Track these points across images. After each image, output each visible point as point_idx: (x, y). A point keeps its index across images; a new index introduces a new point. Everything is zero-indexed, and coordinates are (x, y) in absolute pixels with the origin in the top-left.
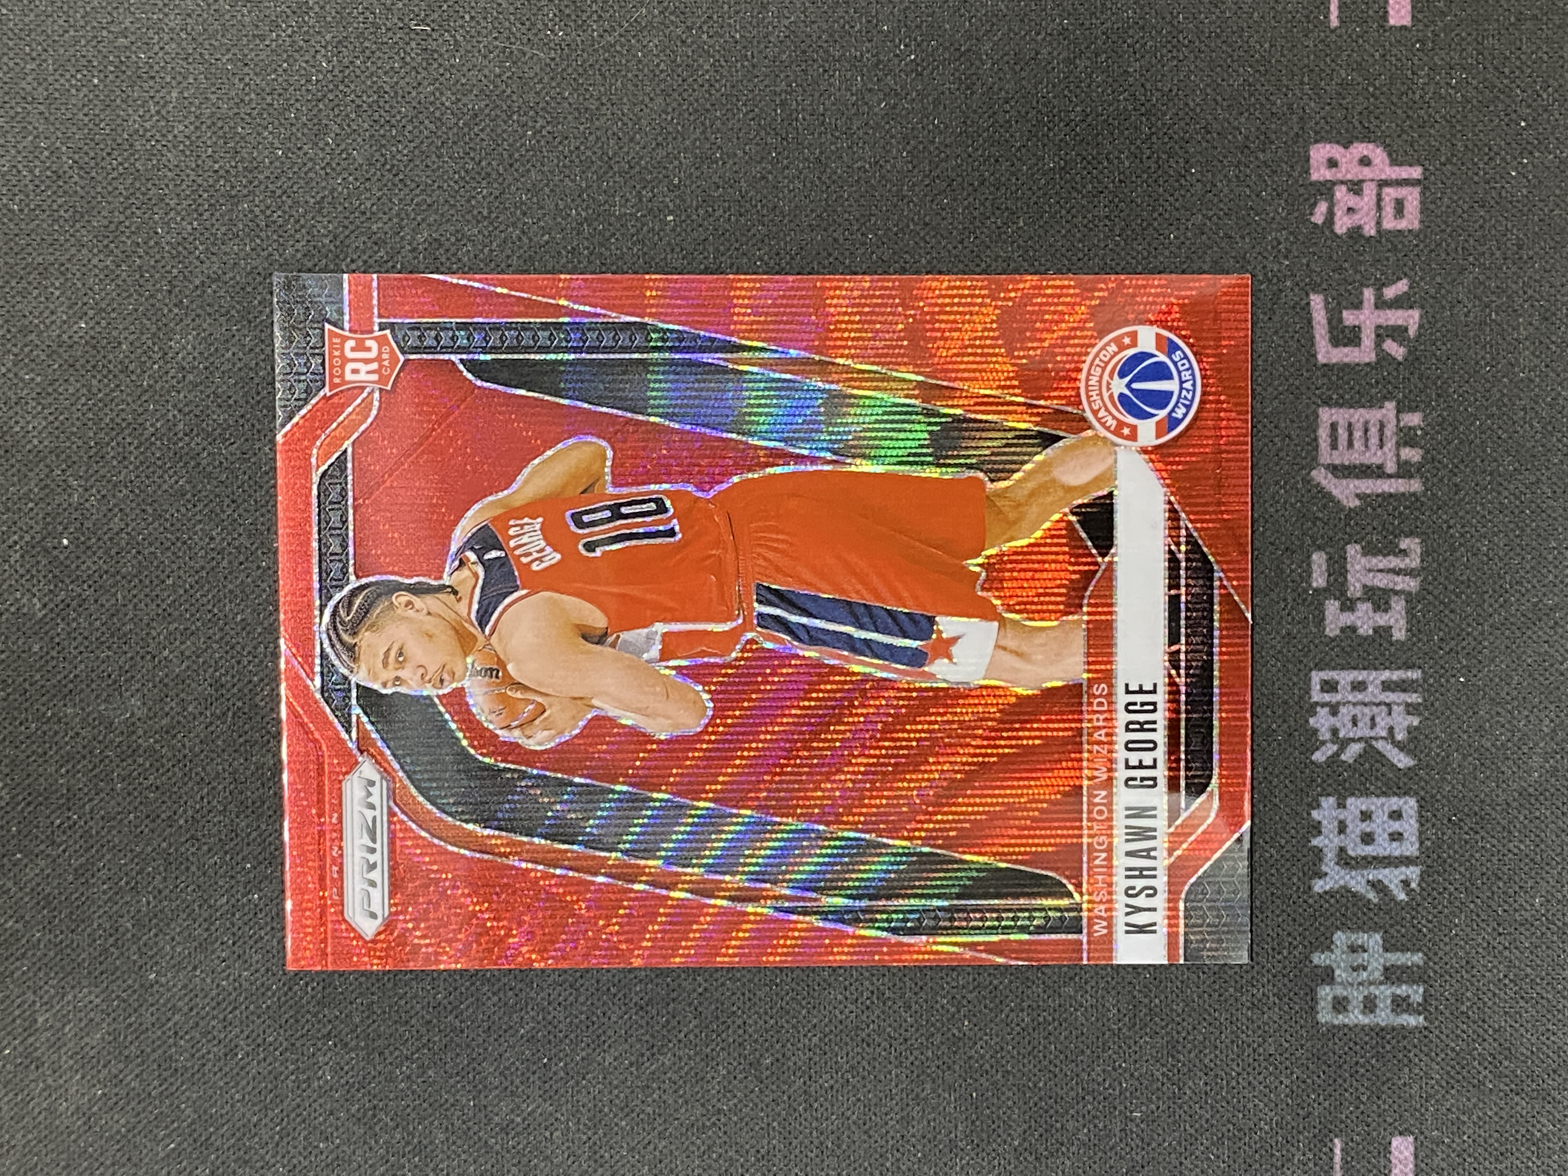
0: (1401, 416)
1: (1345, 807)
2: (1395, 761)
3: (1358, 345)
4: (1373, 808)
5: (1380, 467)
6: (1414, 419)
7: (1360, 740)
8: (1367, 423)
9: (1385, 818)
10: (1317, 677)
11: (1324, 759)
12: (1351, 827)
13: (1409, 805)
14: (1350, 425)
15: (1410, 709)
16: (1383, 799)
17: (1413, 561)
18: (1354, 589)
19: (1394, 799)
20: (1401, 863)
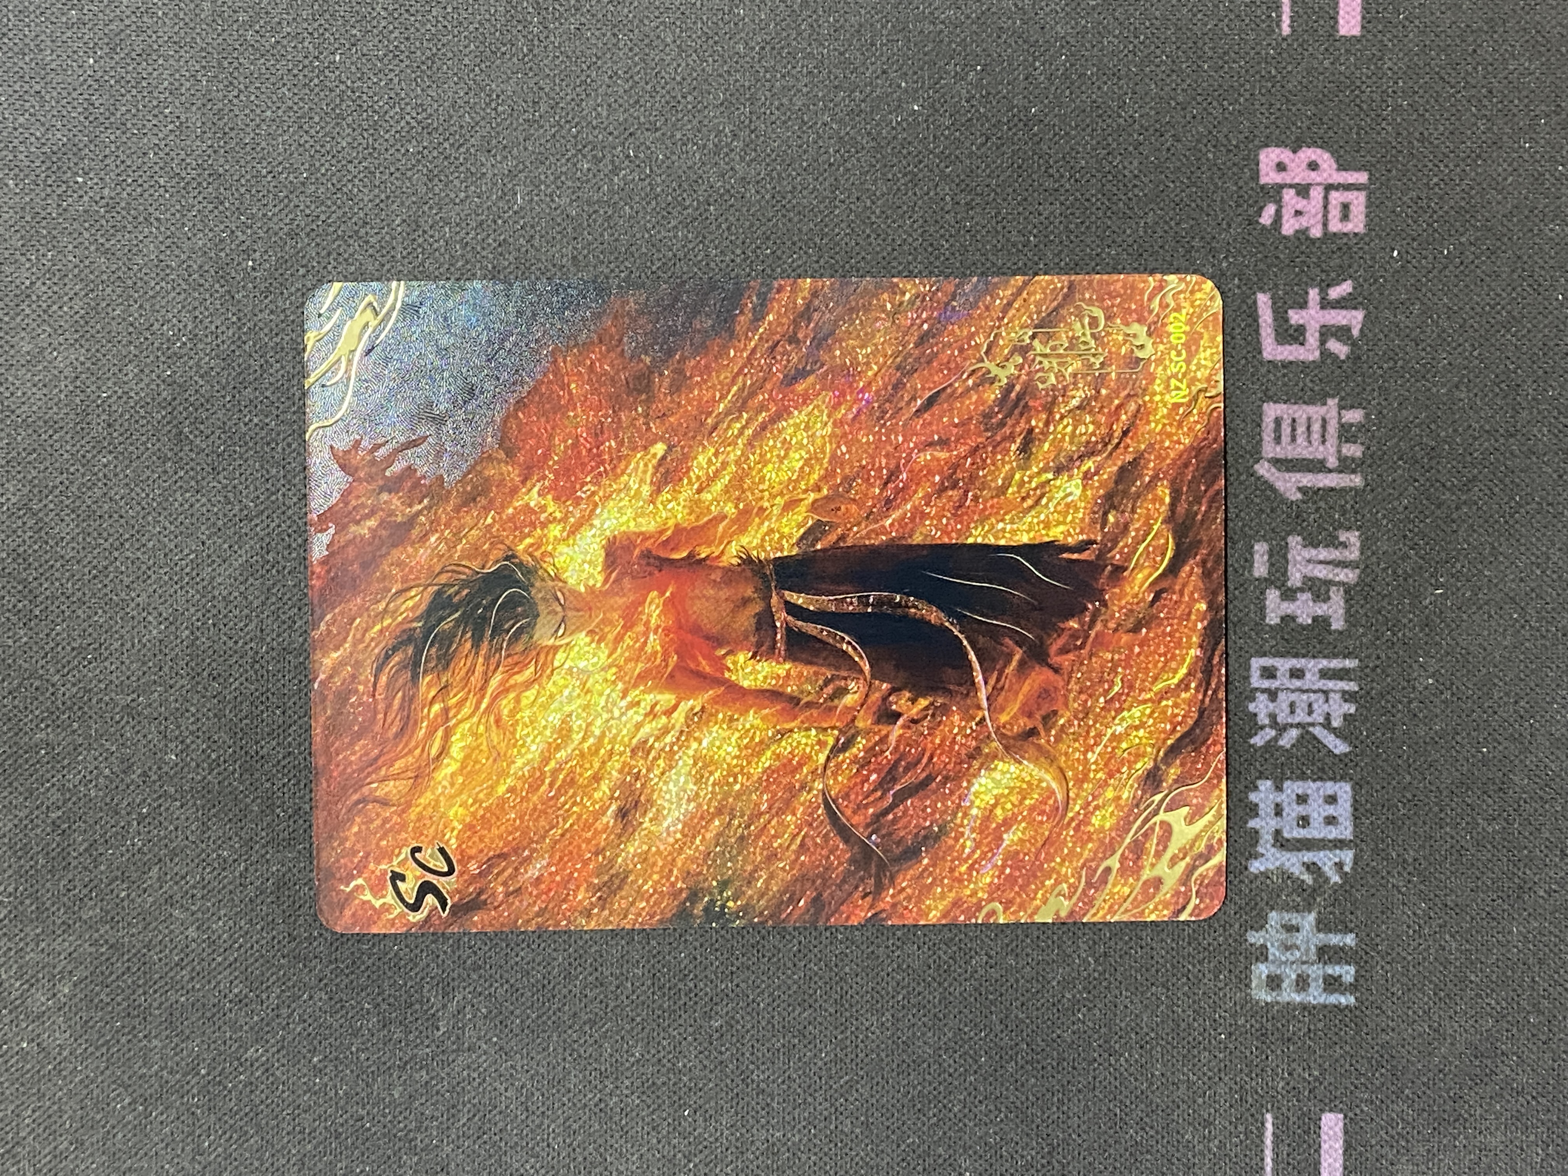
0: (1343, 412)
1: (1281, 790)
2: (1331, 747)
3: (1303, 343)
4: (1309, 792)
5: (1322, 462)
6: (1355, 416)
7: (1298, 725)
9: (1321, 801)
10: (1257, 663)
11: (1262, 743)
12: (1287, 810)
13: (1344, 790)
14: (1294, 420)
15: (1348, 697)
16: (1319, 784)
17: (1354, 554)
18: (1295, 578)
19: (1329, 784)
20: (1336, 847)
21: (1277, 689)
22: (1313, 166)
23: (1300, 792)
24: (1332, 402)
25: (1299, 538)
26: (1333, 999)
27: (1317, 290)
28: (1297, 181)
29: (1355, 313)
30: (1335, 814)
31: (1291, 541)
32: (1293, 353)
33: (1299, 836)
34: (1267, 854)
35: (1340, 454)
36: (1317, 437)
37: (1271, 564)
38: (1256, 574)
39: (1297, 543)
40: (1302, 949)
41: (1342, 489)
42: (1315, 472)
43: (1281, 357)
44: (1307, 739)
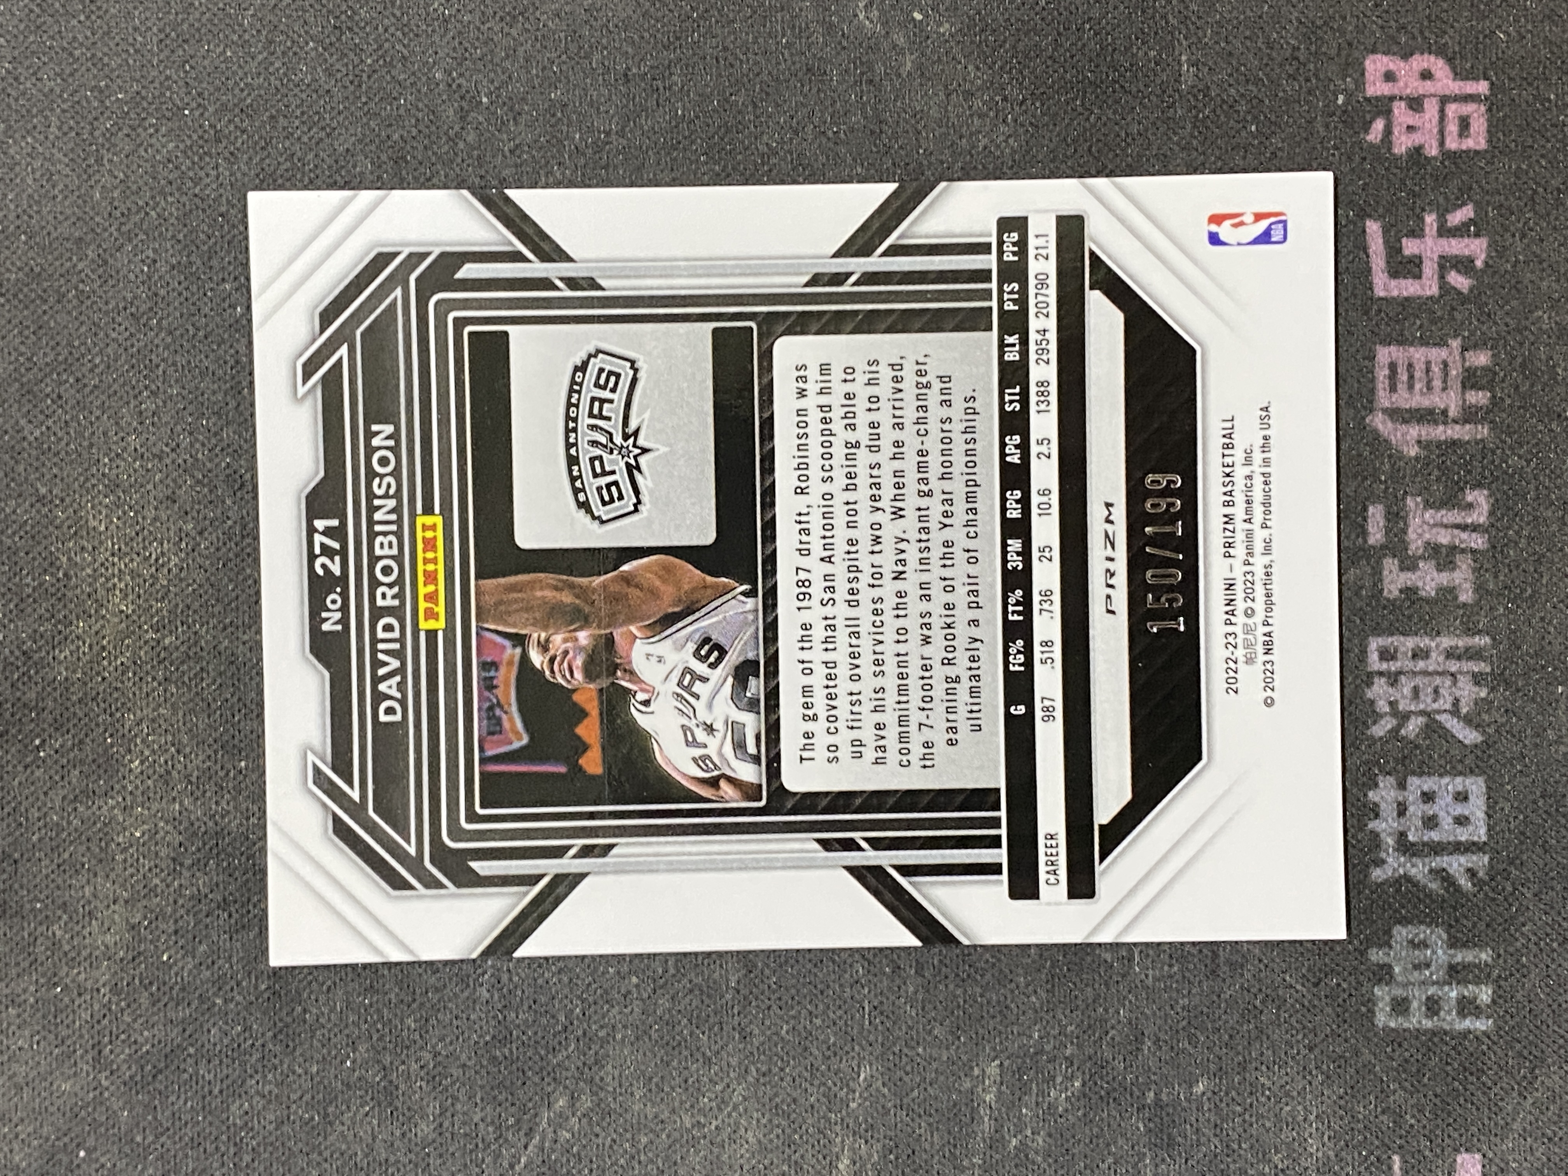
21: (1399, 672)
22: (1426, 75)
23: (1426, 788)
24: (1455, 344)
25: (1419, 499)
26: (1467, 1023)
27: (1434, 216)
28: (1408, 91)
29: (1477, 241)
30: (1467, 813)
31: (1409, 501)
32: (1408, 288)
33: (1426, 839)
34: (1390, 860)
35: (1464, 401)
36: (1437, 383)
37: (1388, 530)
38: (1371, 541)
39: (1417, 504)
40: (1433, 968)
41: (1468, 442)
42: (1436, 423)
43: (1395, 293)
44: (1433, 728)
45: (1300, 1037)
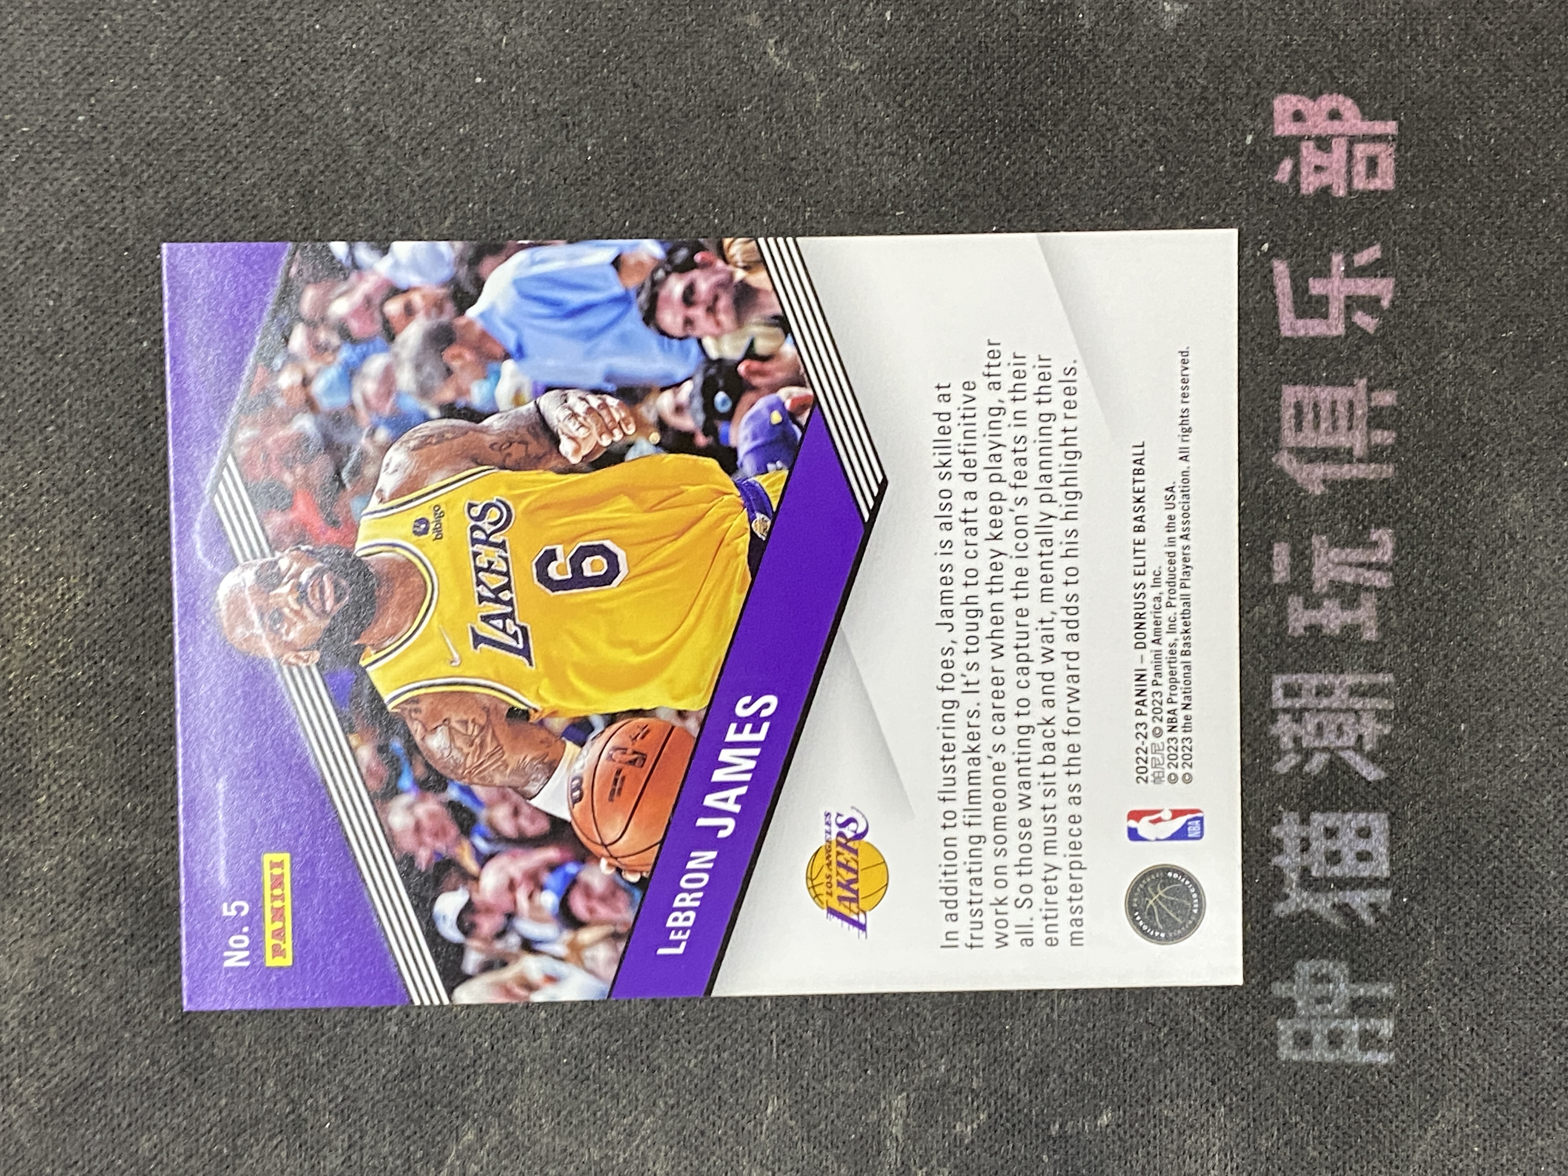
0: (1373, 395)
1: (1309, 824)
2: (1364, 773)
3: (1325, 316)
4: (1338, 823)
5: (1350, 451)
6: (1386, 398)
7: (1325, 749)
8: (1334, 403)
9: (1352, 835)
10: (1279, 681)
11: (1285, 770)
12: (1315, 845)
13: (1378, 822)
14: (1316, 405)
15: (1381, 716)
16: (1350, 815)
17: (1385, 554)
18: (1320, 583)
19: (1362, 816)
20: (1369, 885)
21: (1304, 709)
22: (1334, 115)
23: (1329, 824)
24: (1361, 383)
25: (1324, 538)
26: (1369, 1057)
27: (1341, 256)
28: (1317, 131)
29: (1384, 281)
30: (1369, 848)
31: (1315, 540)
32: (1314, 328)
33: (1329, 874)
34: (1293, 895)
35: (1369, 441)
36: (1343, 423)
37: (1293, 568)
38: (1276, 580)
39: (1322, 542)
40: (1335, 1002)
41: (1372, 481)
42: (1341, 462)
43: (1302, 333)
44: (1336, 765)
45: (1204, 1070)
